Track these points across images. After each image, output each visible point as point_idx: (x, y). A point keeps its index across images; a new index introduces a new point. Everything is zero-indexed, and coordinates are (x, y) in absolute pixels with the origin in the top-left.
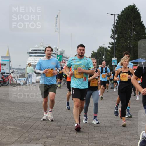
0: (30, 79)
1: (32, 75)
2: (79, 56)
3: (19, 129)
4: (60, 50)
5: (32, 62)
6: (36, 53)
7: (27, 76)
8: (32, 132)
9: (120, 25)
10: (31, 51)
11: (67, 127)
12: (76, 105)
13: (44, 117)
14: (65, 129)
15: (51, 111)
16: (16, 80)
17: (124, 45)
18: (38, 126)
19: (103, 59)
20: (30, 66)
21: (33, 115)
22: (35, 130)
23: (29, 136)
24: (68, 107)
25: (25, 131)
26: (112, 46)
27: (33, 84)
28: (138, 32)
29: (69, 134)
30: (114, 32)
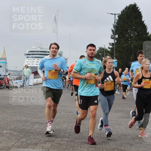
0: (27, 81)
1: (29, 78)
3: (16, 133)
5: (29, 64)
7: (24, 79)
8: (29, 137)
9: (121, 25)
10: (28, 52)
11: (65, 131)
14: (64, 134)
16: (12, 83)
17: (125, 46)
18: (36, 130)
20: (26, 68)
21: (30, 119)
22: (32, 134)
23: (26, 140)
25: (22, 136)
26: (112, 47)
27: (30, 87)
28: (140, 32)
29: (68, 139)
30: (114, 32)
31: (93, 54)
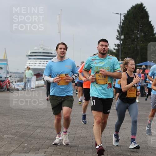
0: (29, 84)
1: (31, 80)
2: (101, 55)
3: (17, 138)
6: (35, 56)
7: (26, 81)
10: (31, 53)
12: (97, 120)
13: (57, 141)
15: (66, 132)
16: (14, 85)
17: (131, 47)
18: (38, 134)
20: (28, 70)
21: (32, 123)
22: (34, 139)
23: (28, 145)
24: (84, 120)
25: (24, 140)
26: (117, 48)
28: (146, 33)
30: (120, 33)
31: (105, 50)
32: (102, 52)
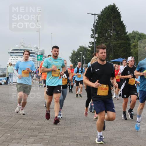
0: (11, 78)
1: (13, 75)
4: (40, 49)
5: (13, 62)
6: (17, 53)
7: (8, 75)
8: (13, 132)
9: (100, 24)
10: (12, 50)
11: (48, 126)
14: (47, 129)
18: (20, 125)
19: (84, 58)
20: (10, 66)
22: (17, 129)
23: (10, 135)
25: (7, 131)
26: (92, 46)
27: (14, 84)
28: (119, 32)
29: (50, 134)
30: (94, 31)
31: (57, 54)
32: (55, 55)
